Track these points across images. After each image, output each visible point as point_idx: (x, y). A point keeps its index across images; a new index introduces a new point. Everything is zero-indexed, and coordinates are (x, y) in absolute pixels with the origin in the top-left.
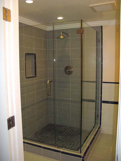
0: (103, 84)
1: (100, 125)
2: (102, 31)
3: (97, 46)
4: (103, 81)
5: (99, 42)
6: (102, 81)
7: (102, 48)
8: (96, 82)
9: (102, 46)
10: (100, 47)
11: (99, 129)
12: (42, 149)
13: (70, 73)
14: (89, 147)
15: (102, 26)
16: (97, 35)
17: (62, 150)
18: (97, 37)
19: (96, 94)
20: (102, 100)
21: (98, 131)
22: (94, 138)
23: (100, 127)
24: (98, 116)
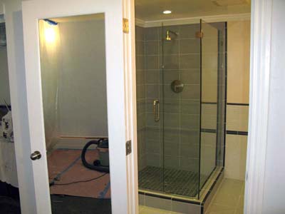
0: (227, 106)
1: (224, 165)
2: (226, 30)
3: (219, 51)
4: (228, 102)
5: (222, 45)
6: (226, 101)
7: (226, 54)
8: (218, 103)
9: (226, 50)
10: (224, 53)
11: (222, 171)
12: (144, 196)
13: (179, 90)
14: (209, 192)
15: (226, 23)
16: (219, 36)
17: (173, 197)
18: (219, 39)
19: (218, 121)
20: (227, 129)
21: (220, 174)
22: (215, 182)
23: (223, 169)
24: (220, 153)
